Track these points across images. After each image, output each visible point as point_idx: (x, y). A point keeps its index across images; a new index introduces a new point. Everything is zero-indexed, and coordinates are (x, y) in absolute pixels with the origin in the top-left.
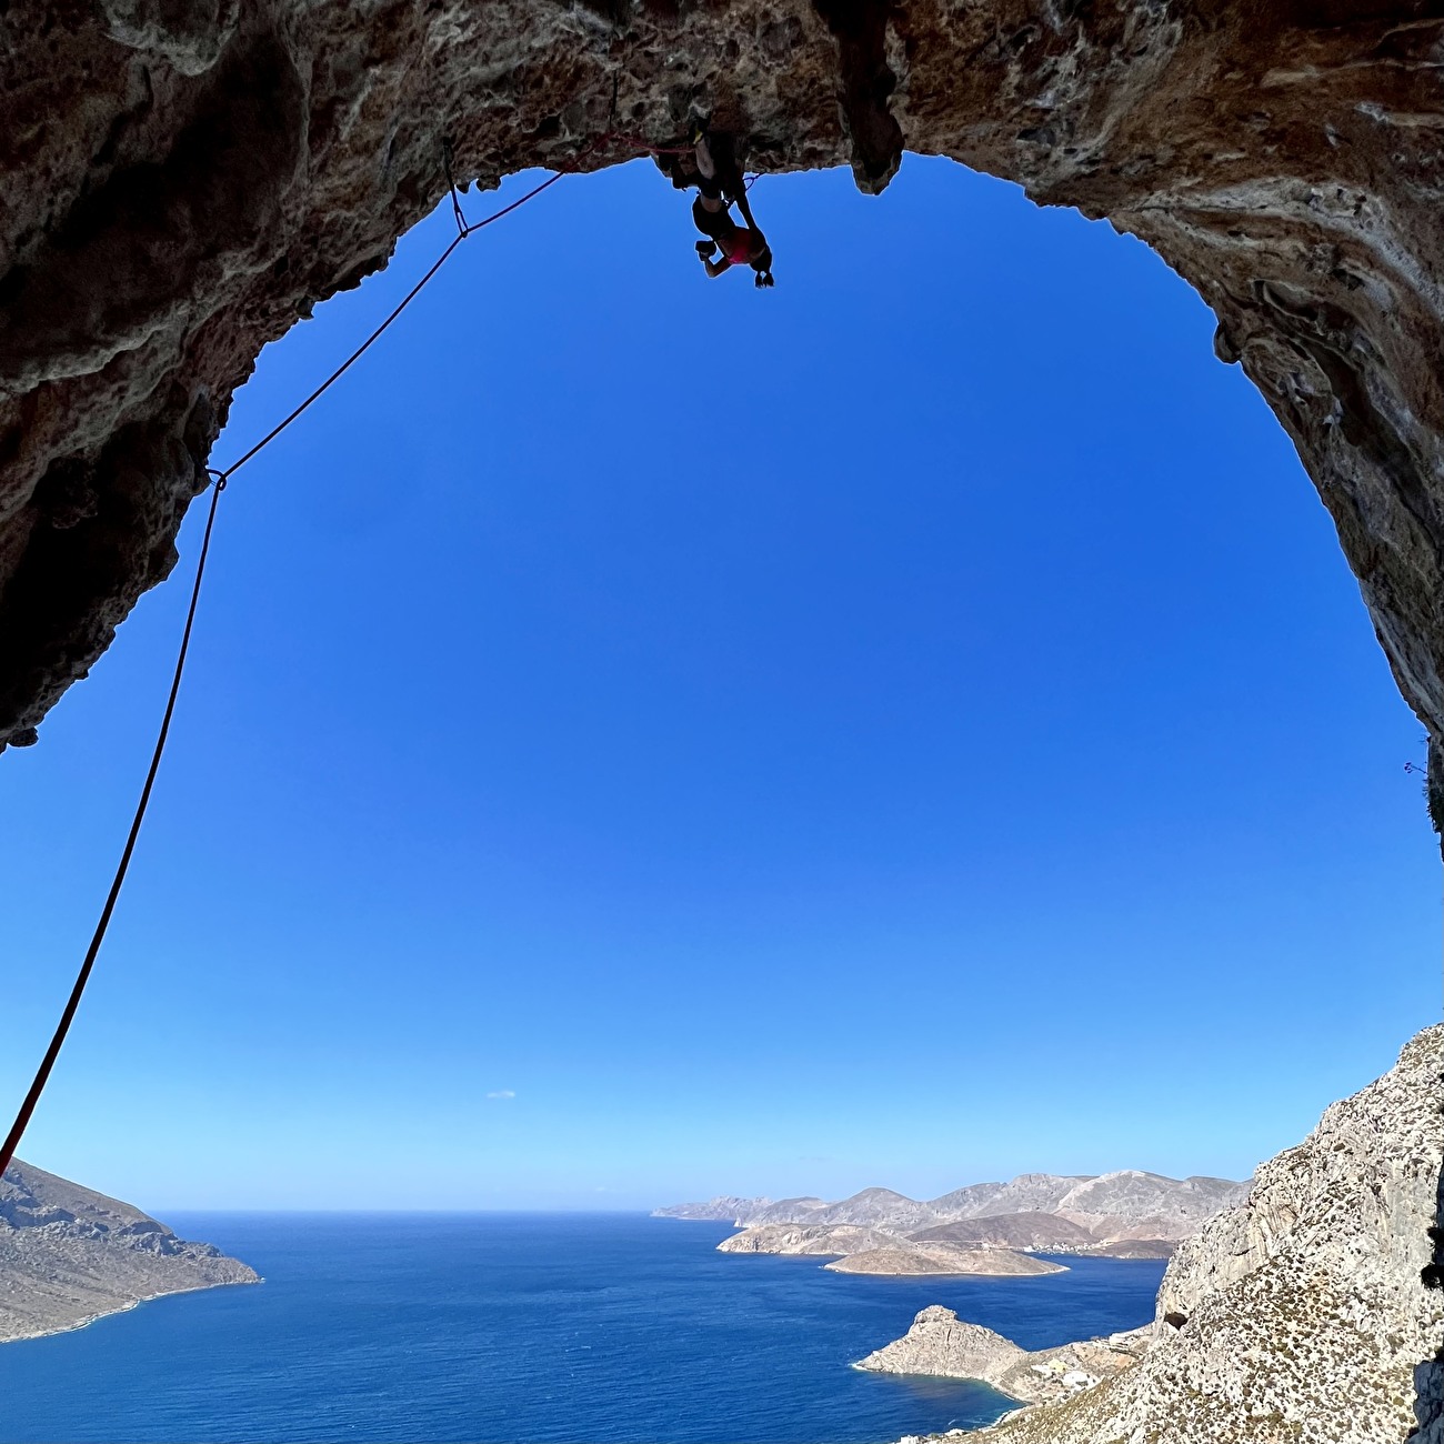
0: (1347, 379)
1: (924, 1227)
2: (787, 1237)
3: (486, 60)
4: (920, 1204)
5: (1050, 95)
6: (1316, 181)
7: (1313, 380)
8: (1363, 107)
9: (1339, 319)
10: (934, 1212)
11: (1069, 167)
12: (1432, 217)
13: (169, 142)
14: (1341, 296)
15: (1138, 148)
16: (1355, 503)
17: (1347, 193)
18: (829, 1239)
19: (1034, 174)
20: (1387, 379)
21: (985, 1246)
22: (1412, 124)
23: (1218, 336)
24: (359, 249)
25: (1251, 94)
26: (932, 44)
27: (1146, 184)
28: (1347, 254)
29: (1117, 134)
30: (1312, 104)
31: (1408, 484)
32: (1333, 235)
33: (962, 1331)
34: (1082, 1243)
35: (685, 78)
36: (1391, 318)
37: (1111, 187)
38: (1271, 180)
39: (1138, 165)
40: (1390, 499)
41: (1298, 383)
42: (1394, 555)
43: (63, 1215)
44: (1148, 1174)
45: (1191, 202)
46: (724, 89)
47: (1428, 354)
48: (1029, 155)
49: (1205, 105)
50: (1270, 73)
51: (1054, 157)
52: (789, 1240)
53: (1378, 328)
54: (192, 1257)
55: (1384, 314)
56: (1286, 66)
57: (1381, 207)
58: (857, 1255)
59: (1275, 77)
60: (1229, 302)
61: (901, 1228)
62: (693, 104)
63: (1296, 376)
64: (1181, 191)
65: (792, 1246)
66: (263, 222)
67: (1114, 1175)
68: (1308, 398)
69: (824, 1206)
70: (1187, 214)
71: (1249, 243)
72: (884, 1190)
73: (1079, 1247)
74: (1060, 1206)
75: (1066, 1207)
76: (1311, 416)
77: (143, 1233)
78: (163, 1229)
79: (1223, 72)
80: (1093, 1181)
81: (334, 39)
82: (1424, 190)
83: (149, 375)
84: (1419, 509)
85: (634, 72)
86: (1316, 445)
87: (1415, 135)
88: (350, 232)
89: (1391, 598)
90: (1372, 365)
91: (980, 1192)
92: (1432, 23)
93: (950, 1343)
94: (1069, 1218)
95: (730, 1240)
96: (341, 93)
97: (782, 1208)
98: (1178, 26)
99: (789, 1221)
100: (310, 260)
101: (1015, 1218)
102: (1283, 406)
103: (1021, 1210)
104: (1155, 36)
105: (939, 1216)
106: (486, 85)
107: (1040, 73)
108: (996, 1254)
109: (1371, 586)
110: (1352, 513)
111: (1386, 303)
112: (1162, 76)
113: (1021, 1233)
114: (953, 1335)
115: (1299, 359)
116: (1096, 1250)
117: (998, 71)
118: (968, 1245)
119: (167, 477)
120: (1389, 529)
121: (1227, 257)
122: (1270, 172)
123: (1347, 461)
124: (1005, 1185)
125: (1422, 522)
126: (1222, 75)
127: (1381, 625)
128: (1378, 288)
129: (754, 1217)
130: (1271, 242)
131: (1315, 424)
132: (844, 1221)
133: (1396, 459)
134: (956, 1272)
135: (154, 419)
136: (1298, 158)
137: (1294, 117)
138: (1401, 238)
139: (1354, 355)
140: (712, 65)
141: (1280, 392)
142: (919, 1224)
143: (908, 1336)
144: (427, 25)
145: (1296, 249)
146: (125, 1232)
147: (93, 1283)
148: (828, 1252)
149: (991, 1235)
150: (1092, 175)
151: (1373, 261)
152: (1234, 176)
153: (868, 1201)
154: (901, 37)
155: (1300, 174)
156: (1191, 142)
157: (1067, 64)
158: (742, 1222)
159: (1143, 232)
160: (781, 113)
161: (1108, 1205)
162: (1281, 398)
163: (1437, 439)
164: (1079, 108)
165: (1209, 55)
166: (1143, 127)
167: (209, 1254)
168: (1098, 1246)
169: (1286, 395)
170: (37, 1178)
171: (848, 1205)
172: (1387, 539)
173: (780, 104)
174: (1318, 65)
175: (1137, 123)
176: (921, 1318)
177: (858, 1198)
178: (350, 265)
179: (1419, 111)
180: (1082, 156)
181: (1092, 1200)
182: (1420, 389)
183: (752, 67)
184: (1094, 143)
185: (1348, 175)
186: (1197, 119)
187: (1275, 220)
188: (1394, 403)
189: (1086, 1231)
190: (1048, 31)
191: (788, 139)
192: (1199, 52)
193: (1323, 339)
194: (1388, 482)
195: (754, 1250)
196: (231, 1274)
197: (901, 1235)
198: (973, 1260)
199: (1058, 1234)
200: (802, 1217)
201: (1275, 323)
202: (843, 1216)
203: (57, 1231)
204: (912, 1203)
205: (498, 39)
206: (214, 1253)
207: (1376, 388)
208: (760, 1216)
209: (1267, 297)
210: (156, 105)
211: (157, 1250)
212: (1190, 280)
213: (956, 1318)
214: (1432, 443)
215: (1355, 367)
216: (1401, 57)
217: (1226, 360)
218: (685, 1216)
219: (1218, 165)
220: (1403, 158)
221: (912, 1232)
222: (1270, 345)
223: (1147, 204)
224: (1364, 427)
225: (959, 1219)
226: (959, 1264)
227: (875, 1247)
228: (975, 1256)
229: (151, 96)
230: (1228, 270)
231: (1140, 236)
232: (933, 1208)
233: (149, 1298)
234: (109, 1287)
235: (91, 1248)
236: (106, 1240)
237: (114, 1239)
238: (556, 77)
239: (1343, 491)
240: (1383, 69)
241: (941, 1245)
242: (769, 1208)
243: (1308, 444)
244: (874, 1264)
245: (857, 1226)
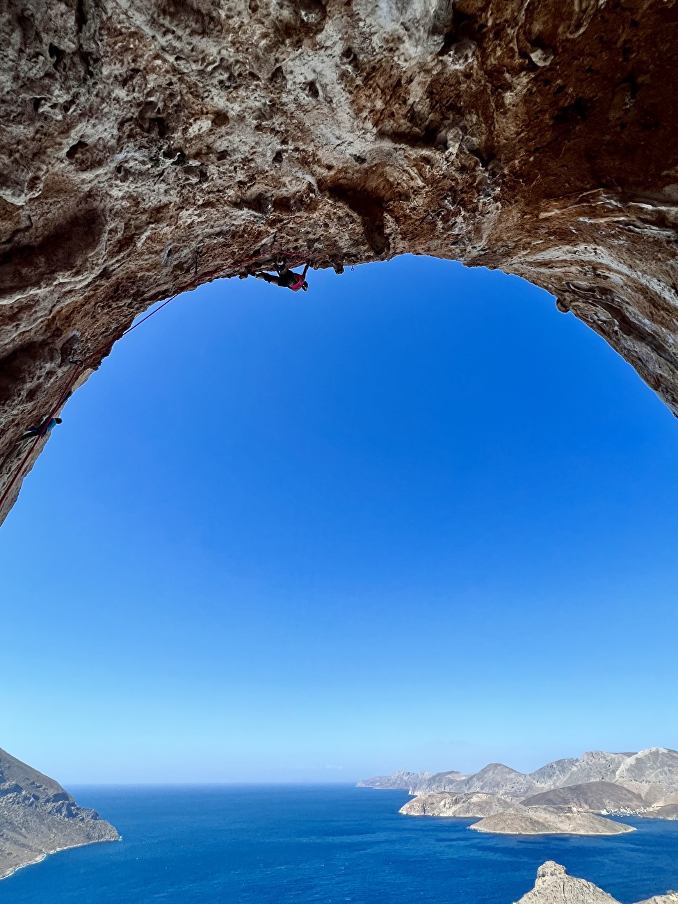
0: (617, 312)
1: (530, 794)
2: (442, 803)
3: (212, 227)
4: (525, 776)
5: (457, 229)
6: (575, 246)
7: (604, 315)
8: (581, 219)
9: (605, 291)
10: (535, 782)
11: (475, 253)
12: (624, 250)
13: (41, 239)
14: (603, 284)
15: (500, 243)
16: (640, 359)
17: (589, 248)
18: (470, 803)
19: (463, 256)
20: (633, 309)
21: (574, 809)
22: (602, 222)
23: (557, 303)
24: (157, 286)
25: (536, 221)
26: (405, 218)
27: (508, 254)
28: (597, 268)
29: (490, 240)
30: (561, 221)
31: (659, 348)
32: (589, 263)
33: (572, 885)
34: (639, 807)
35: (311, 236)
36: (625, 287)
37: (494, 258)
38: (557, 248)
39: (502, 249)
40: (654, 355)
41: (597, 316)
42: (665, 378)
43: (17, 789)
44: (670, 751)
45: (530, 259)
46: (327, 239)
47: (645, 298)
48: (458, 250)
49: (521, 227)
50: (541, 214)
51: (468, 250)
52: (445, 805)
53: (623, 293)
54: (82, 820)
55: (622, 287)
56: (546, 211)
57: (603, 250)
58: (490, 817)
59: (543, 215)
60: (558, 291)
61: (515, 795)
62: (316, 244)
63: (596, 314)
64: (524, 256)
65: (447, 810)
66: (79, 263)
67: (647, 751)
68: (605, 322)
69: (464, 778)
70: (530, 263)
71: (557, 270)
72: (500, 765)
73: (638, 811)
74: (617, 777)
75: (620, 776)
76: (608, 328)
77: (58, 801)
78: (70, 799)
79: (523, 216)
80: (635, 756)
81: (134, 216)
82: (616, 241)
83: (32, 320)
84: (669, 358)
85: (287, 235)
86: (614, 339)
87: (605, 224)
88: (152, 280)
89: (673, 397)
90: (625, 306)
91: (562, 765)
92: (596, 191)
93: (566, 896)
94: (625, 786)
95: (407, 805)
96: (137, 232)
97: (436, 779)
98: (499, 204)
99: (443, 790)
100: (133, 289)
101: (589, 786)
102: (595, 326)
103: (592, 780)
104: (491, 207)
105: (539, 785)
106: (213, 235)
107: (450, 223)
108: (582, 816)
109: (662, 394)
110: (641, 363)
111: (621, 283)
112: (499, 220)
113: (596, 799)
114: (567, 888)
115: (594, 308)
116: (651, 813)
117: (434, 224)
118: (561, 808)
119: (43, 361)
120: (658, 367)
121: (551, 276)
122: (556, 245)
123: (629, 343)
124: (577, 760)
125: (671, 363)
126: (523, 217)
127: (675, 411)
128: (615, 278)
129: (421, 786)
130: (567, 268)
131: (611, 331)
132: (478, 790)
133: (650, 339)
134: (559, 832)
135: (44, 340)
136: (564, 239)
137: (557, 226)
138: (615, 258)
139: (616, 303)
140: (320, 231)
141: (592, 321)
142: (527, 791)
143: (535, 889)
144: (178, 214)
145: (577, 270)
146: (48, 801)
147: (22, 840)
148: (470, 815)
149: (575, 800)
150: (485, 254)
151: (609, 269)
152: (542, 248)
153: (491, 773)
154: (392, 217)
155: (568, 244)
156: (521, 240)
157: (459, 219)
158: (414, 791)
159: (516, 273)
160: (352, 245)
161: (649, 775)
162: (592, 323)
163: (663, 329)
164: (470, 233)
165: (514, 212)
166: (499, 237)
167: (92, 818)
168: (651, 809)
169: (594, 322)
170: (9, 762)
171: (480, 776)
172: (660, 372)
173: (351, 242)
174: (558, 209)
175: (497, 235)
176: (541, 873)
177: (484, 771)
178: (153, 292)
179: (603, 217)
180: (479, 249)
181: (638, 770)
182: (648, 311)
183: (337, 231)
184: (482, 243)
185: (585, 241)
186: (519, 232)
187: (565, 261)
188: (640, 318)
189: (639, 797)
190: (449, 211)
191: (359, 253)
192: (510, 211)
193: (601, 299)
194: (649, 348)
195: (423, 813)
196: (103, 833)
197: (517, 800)
198: (568, 821)
199: (621, 800)
200: (451, 786)
201: (579, 296)
202: (477, 785)
203: (11, 800)
204: (520, 775)
205: (216, 221)
206: (95, 817)
207: (630, 314)
208: (424, 786)
209: (572, 287)
210: (34, 227)
211: (63, 815)
212: (540, 286)
213: (566, 872)
214: (662, 331)
215: (618, 307)
216: (589, 202)
217: (563, 312)
218: (377, 787)
219: (534, 246)
220: (604, 233)
221: (523, 798)
222: (581, 305)
223: (512, 262)
224: (630, 328)
225: (552, 787)
226: (559, 825)
227: (501, 810)
228: (568, 817)
229: (32, 224)
230: (553, 279)
231: (516, 274)
232: (534, 779)
233: (52, 852)
234: (31, 844)
235: (27, 814)
236: (36, 806)
237: (42, 806)
238: (249, 235)
239: (633, 355)
240: (583, 206)
241: (545, 809)
242: (429, 780)
243: (611, 339)
244: (502, 825)
245: (487, 794)
